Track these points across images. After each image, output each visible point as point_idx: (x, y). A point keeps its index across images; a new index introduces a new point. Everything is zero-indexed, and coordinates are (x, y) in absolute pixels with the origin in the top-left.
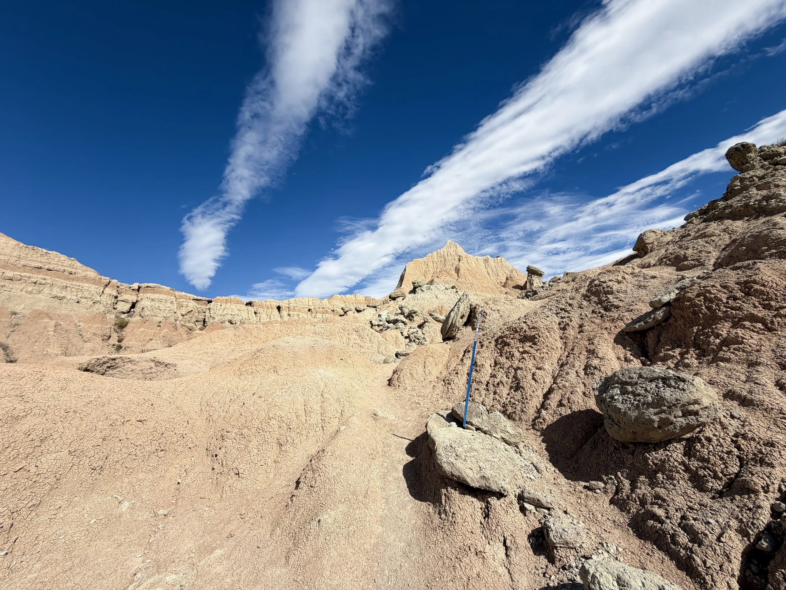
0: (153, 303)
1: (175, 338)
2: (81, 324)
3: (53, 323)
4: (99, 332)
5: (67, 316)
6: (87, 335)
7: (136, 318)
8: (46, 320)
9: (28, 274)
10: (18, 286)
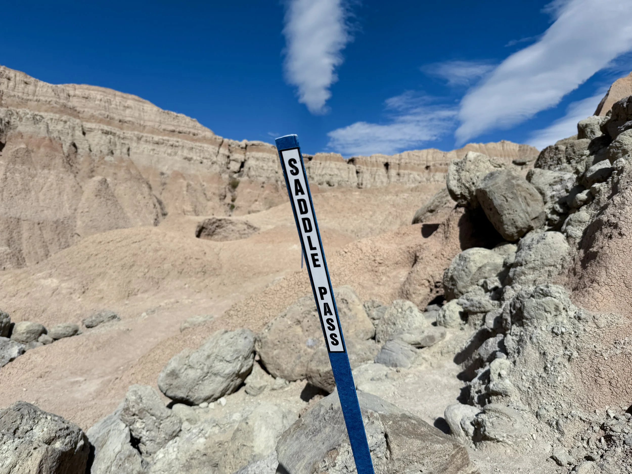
0: (257, 163)
2: (204, 183)
3: (185, 183)
4: (217, 192)
5: (196, 176)
6: (209, 194)
7: (244, 179)
8: (182, 180)
9: (167, 138)
10: (162, 149)
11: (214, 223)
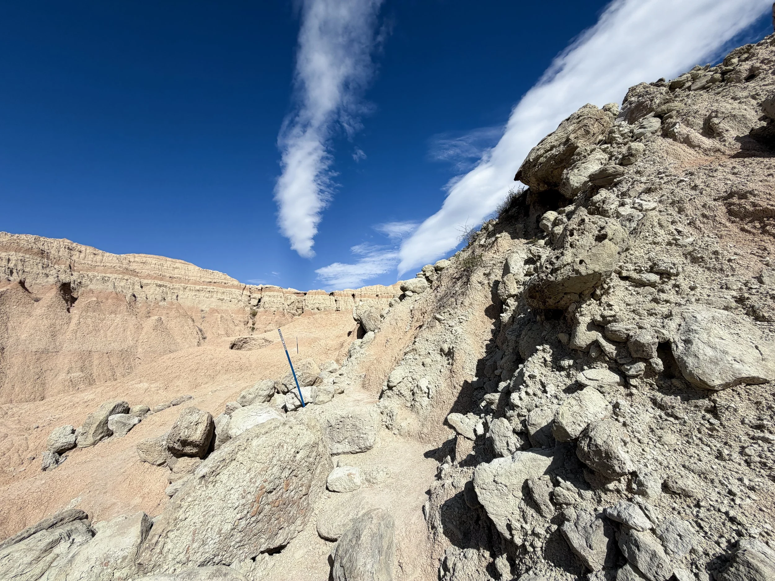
0: (270, 299)
1: (284, 322)
2: (233, 315)
3: (219, 316)
4: (242, 320)
5: (227, 310)
6: (237, 322)
7: (261, 309)
8: (217, 314)
9: (205, 287)
10: (202, 294)
11: (242, 340)
